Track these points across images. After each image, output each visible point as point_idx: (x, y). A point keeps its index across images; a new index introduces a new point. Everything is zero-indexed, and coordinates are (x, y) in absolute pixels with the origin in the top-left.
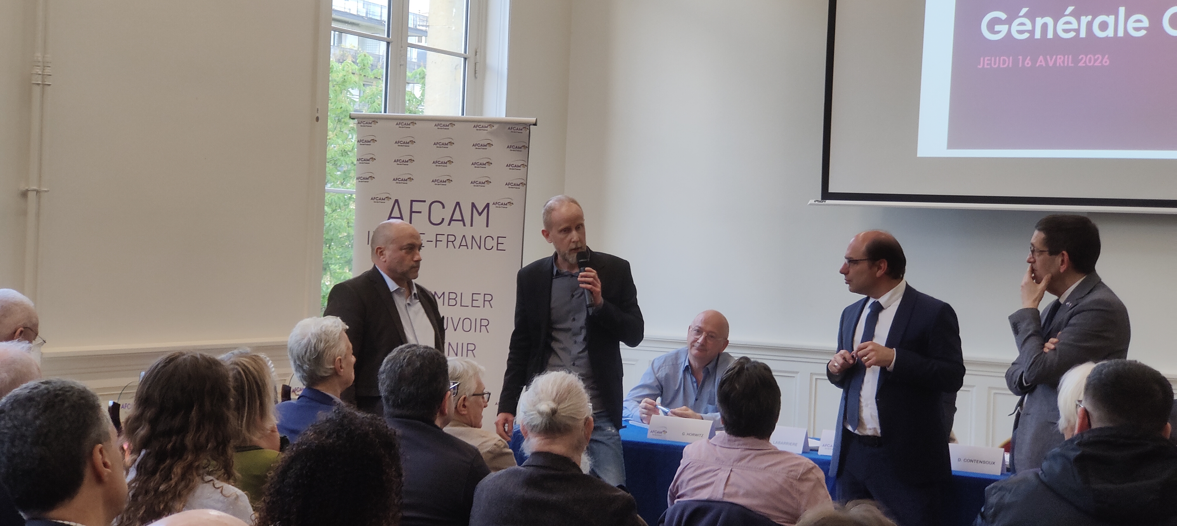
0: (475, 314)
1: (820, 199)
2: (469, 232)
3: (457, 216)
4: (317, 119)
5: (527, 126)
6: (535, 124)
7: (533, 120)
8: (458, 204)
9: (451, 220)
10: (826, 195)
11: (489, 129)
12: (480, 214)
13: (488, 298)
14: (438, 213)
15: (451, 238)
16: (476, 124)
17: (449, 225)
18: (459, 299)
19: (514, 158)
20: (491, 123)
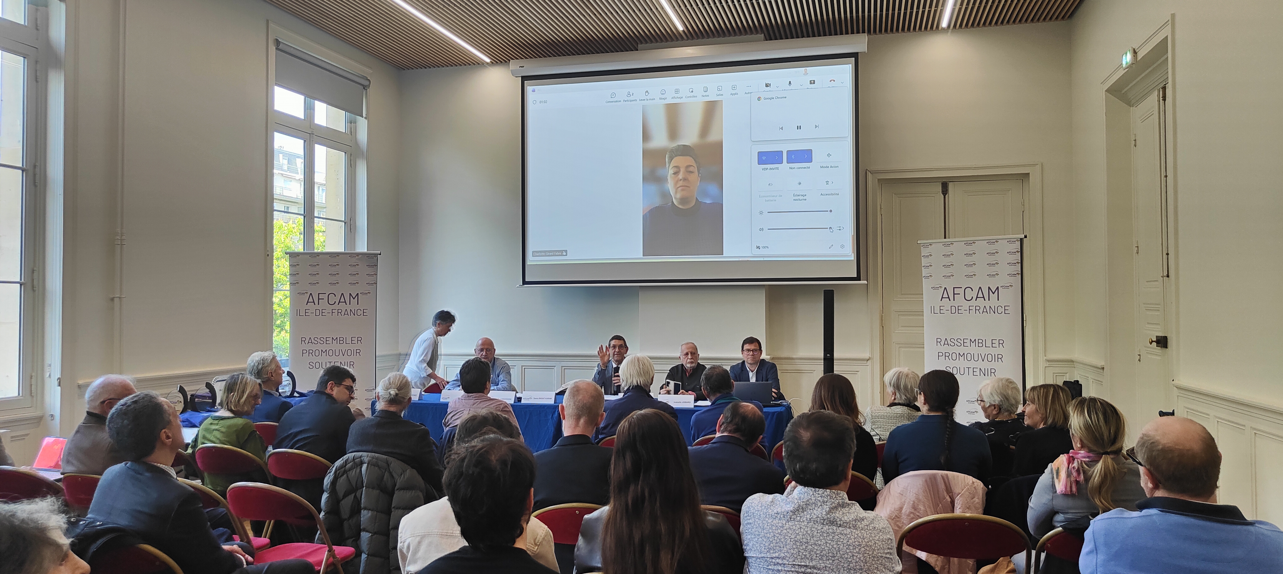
0: (354, 347)
1: (522, 284)
2: (348, 307)
3: (342, 300)
4: (268, 255)
5: (376, 255)
6: (380, 254)
7: (379, 252)
8: (342, 294)
9: (339, 302)
10: (525, 282)
11: (357, 257)
12: (354, 299)
13: (360, 339)
14: (332, 299)
15: (340, 311)
16: (350, 255)
17: (338, 304)
18: (344, 340)
19: (370, 271)
20: (358, 254)
